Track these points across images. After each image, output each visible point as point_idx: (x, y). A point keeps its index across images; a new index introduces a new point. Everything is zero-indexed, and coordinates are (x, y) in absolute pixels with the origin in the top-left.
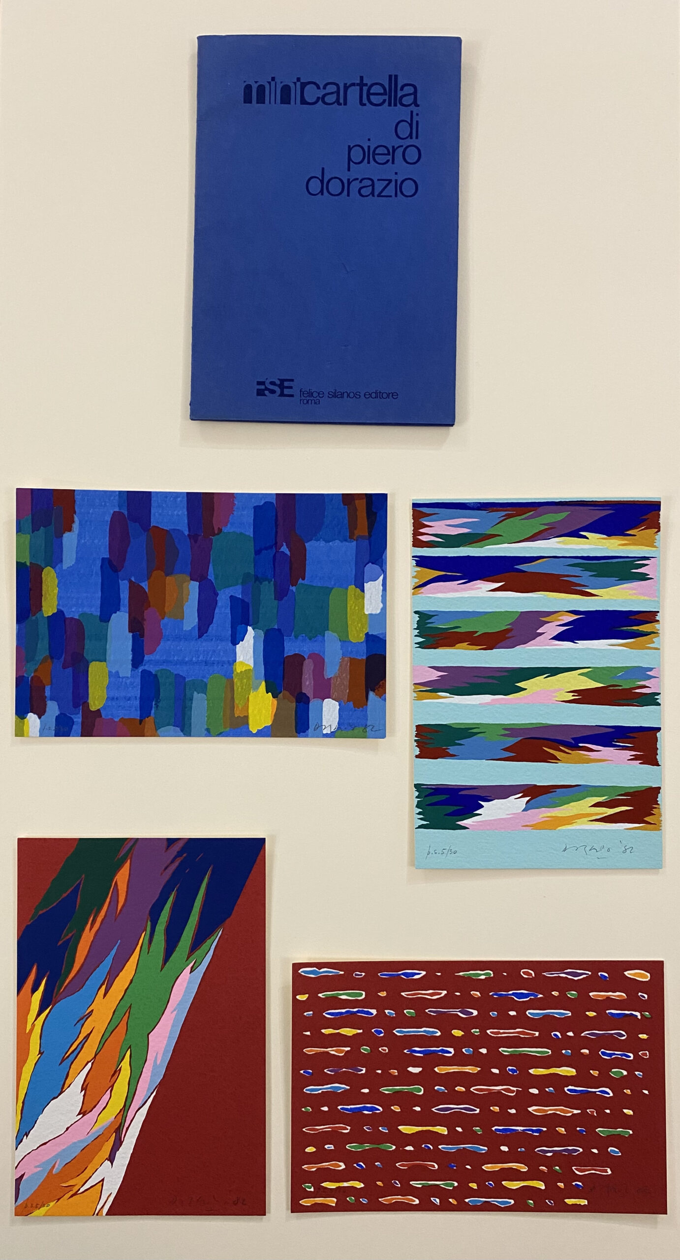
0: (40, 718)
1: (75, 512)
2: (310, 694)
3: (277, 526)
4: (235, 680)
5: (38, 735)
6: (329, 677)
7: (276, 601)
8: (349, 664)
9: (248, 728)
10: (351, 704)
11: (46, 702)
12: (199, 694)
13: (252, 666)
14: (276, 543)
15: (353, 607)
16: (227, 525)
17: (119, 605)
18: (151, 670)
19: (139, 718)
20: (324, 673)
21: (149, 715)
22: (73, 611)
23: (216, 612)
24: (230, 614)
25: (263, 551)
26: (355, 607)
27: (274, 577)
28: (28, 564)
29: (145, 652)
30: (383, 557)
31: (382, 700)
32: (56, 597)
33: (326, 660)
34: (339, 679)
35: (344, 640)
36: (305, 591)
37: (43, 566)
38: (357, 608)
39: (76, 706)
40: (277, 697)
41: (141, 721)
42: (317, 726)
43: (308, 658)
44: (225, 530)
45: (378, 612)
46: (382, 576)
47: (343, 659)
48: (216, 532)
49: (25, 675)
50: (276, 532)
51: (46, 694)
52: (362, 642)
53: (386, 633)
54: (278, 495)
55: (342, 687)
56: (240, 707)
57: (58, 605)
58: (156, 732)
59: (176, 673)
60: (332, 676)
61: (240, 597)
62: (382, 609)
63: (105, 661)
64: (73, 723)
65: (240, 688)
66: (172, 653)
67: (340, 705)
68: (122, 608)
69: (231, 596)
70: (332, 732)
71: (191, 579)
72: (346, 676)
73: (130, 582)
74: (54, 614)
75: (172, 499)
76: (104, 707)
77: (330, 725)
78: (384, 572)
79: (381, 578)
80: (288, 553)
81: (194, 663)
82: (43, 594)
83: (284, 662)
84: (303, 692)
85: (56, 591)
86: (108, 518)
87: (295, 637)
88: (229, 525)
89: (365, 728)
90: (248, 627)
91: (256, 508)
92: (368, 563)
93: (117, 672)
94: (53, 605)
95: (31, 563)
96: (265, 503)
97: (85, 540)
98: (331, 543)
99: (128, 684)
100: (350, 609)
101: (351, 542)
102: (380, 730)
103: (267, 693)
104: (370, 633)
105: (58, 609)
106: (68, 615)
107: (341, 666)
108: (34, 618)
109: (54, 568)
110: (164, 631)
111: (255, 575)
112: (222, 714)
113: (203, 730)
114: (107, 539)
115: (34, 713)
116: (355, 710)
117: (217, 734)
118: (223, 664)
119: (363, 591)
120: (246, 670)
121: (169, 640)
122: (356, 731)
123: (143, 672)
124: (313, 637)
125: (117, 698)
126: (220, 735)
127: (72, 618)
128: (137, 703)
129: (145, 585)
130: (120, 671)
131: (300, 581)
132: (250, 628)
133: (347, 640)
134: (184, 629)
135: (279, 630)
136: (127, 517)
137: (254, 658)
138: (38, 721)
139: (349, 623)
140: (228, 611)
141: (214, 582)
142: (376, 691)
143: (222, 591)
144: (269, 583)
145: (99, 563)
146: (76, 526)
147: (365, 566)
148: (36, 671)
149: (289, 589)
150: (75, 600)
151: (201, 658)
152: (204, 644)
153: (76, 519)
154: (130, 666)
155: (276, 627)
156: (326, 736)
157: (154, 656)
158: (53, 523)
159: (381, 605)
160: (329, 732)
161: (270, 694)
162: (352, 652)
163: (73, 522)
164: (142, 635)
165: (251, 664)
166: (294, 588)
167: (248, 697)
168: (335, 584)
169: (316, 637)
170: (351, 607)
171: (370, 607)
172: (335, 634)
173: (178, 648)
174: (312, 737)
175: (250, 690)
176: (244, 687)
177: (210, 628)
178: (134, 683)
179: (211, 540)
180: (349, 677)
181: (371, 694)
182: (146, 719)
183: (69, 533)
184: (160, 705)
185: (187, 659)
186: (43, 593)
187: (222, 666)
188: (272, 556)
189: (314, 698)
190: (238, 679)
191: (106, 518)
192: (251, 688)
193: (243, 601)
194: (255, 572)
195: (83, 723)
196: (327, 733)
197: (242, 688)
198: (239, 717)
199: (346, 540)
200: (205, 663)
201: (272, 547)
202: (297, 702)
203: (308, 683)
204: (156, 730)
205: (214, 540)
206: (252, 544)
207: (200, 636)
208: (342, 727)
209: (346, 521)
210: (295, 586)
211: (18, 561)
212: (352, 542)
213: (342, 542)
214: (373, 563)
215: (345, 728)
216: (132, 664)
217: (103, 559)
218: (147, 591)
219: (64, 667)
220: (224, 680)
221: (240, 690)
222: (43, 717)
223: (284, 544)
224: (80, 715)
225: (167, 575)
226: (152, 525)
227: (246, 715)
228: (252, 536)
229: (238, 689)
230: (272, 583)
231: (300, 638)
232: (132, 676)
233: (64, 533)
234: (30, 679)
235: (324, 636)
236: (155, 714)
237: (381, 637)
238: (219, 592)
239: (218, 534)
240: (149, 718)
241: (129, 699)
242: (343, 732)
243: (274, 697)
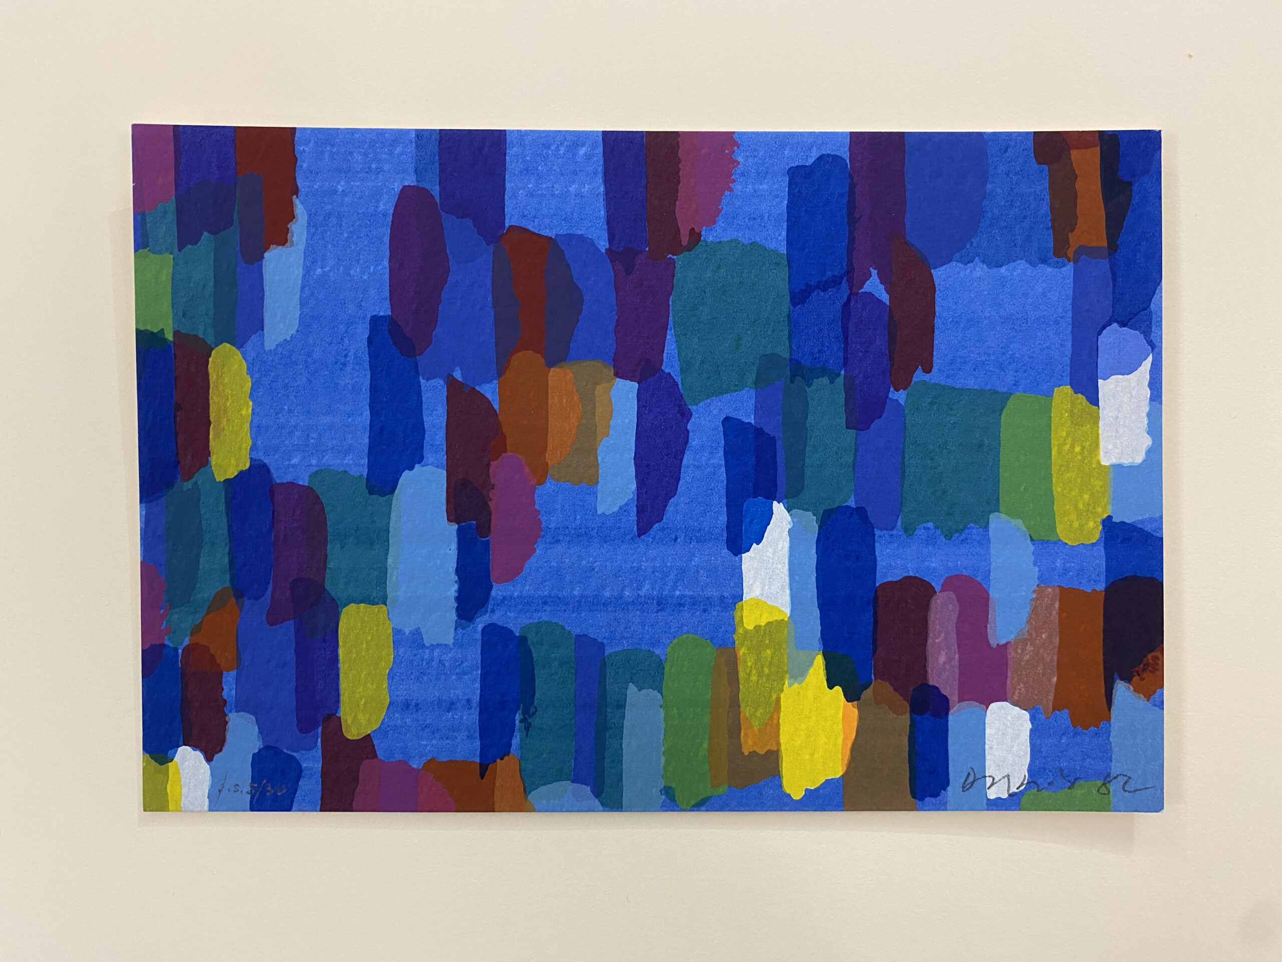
0: (209, 759)
1: (296, 191)
2: (949, 689)
3: (852, 221)
4: (742, 652)
5: (206, 807)
6: (1003, 642)
7: (853, 432)
8: (1057, 605)
9: (780, 786)
10: (1064, 716)
11: (226, 715)
12: (643, 692)
13: (787, 611)
14: (850, 271)
15: (1067, 447)
16: (714, 223)
17: (422, 447)
18: (510, 626)
19: (478, 760)
20: (989, 630)
21: (505, 752)
22: (293, 466)
23: (685, 462)
24: (723, 469)
25: (814, 294)
26: (1072, 446)
27: (845, 364)
28: (170, 337)
29: (493, 575)
30: (1152, 306)
31: (1155, 705)
32: (247, 426)
33: (993, 594)
34: (1029, 648)
35: (1046, 539)
36: (932, 403)
37: (210, 340)
38: (1077, 449)
39: (306, 725)
40: (858, 699)
41: (483, 769)
42: (971, 779)
43: (942, 591)
44: (709, 236)
45: (1139, 459)
46: (1150, 358)
47: (1040, 590)
48: (685, 241)
49: (167, 642)
50: (852, 240)
51: (225, 694)
52: (1093, 544)
53: (1161, 517)
54: (856, 137)
55: (1040, 669)
56: (756, 725)
57: (253, 448)
58: (526, 799)
59: (578, 631)
60: (1011, 638)
61: (751, 420)
62: (1149, 452)
63: (383, 600)
64: (299, 773)
65: (754, 672)
66: (568, 577)
67: (1033, 719)
68: (429, 456)
69: (727, 421)
70: (1011, 795)
71: (617, 375)
72: (1050, 638)
73: (452, 384)
74: (241, 473)
75: (562, 150)
76: (383, 730)
77: (1008, 776)
78: (1154, 346)
79: (1147, 364)
80: (885, 297)
81: (627, 604)
82: (212, 419)
83: (876, 598)
84: (931, 683)
85: (247, 411)
86: (387, 205)
87: (906, 530)
88: (720, 223)
89: (1104, 784)
90: (775, 503)
91: (797, 175)
92: (1109, 324)
93: (417, 633)
94: (240, 449)
95: (176, 333)
96: (821, 158)
97: (322, 268)
98: (1003, 270)
99: (447, 664)
100: (1059, 453)
101: (1058, 266)
102: (1146, 788)
103: (831, 687)
104: (1116, 519)
105: (251, 459)
106: (279, 477)
107: (1034, 610)
108: (188, 485)
109: (239, 346)
110: (543, 518)
111: (791, 360)
112: (705, 745)
113: (655, 792)
114: (386, 263)
115: (195, 747)
116: (1076, 734)
117: (693, 802)
118: (706, 604)
119: (1094, 400)
120: (769, 623)
121: (558, 541)
122: (1080, 790)
123: (491, 630)
124: (957, 531)
125: (417, 705)
126: (702, 804)
127: (292, 484)
128: (472, 717)
129: (490, 391)
130: (423, 631)
131: (919, 375)
132: (778, 508)
133: (1053, 539)
134: (599, 513)
135: (861, 512)
136: (438, 200)
137: (791, 589)
138: (204, 768)
139: (1057, 489)
140: (719, 458)
141: (678, 380)
142: (1136, 679)
143: (701, 404)
144: (832, 382)
145: (362, 332)
146: (298, 229)
147: (1100, 333)
148: (196, 630)
149: (887, 397)
150: (298, 434)
151: (645, 589)
152: (653, 553)
153: (299, 208)
154: (454, 616)
155: (851, 503)
156: (997, 805)
157: (519, 587)
158: (236, 221)
159: (1147, 441)
160: (1005, 796)
161: (838, 689)
162: (1066, 571)
163: (292, 217)
164: (484, 529)
165: (783, 606)
166: (900, 396)
167: (778, 700)
168: (1016, 384)
169: (963, 530)
170: (1060, 446)
171: (1115, 446)
172: (1018, 523)
173: (584, 563)
174: (958, 808)
175: (782, 679)
176: (766, 671)
177: (670, 508)
178: (462, 662)
179: (672, 263)
180: (1057, 640)
181: (1122, 690)
182: (498, 760)
183: (280, 247)
184: (536, 721)
185: (607, 594)
186: (212, 416)
187: (705, 611)
188: (839, 305)
189: (961, 700)
190: (749, 649)
191: (382, 207)
192: (787, 672)
193: (759, 432)
194: (791, 354)
195: (324, 774)
196: (1000, 798)
197: (760, 674)
198: (753, 754)
199: (1044, 261)
200: (659, 604)
201: (840, 283)
202: (913, 711)
203: (942, 659)
204: (526, 792)
205: (678, 267)
206: (784, 272)
207: (643, 529)
208: (1040, 781)
209: (1045, 208)
210: (905, 389)
211: (142, 328)
212: (1064, 266)
213: (1033, 264)
214: (1123, 324)
215: (1049, 784)
216: (458, 609)
217: (375, 321)
218: (496, 407)
219: (273, 619)
220: (709, 652)
221: (754, 678)
222: (217, 757)
223: (874, 272)
224: (318, 752)
225: (551, 364)
226: (507, 225)
227: (775, 749)
228: (783, 250)
229: (749, 674)
230: (840, 380)
231: (920, 532)
232: (459, 644)
233: (267, 249)
234: (180, 651)
235: (986, 527)
236: (521, 746)
237: (1148, 528)
238: (693, 408)
239: (690, 248)
240: (506, 758)
241: (451, 706)
242: (1045, 793)
243: (849, 697)
